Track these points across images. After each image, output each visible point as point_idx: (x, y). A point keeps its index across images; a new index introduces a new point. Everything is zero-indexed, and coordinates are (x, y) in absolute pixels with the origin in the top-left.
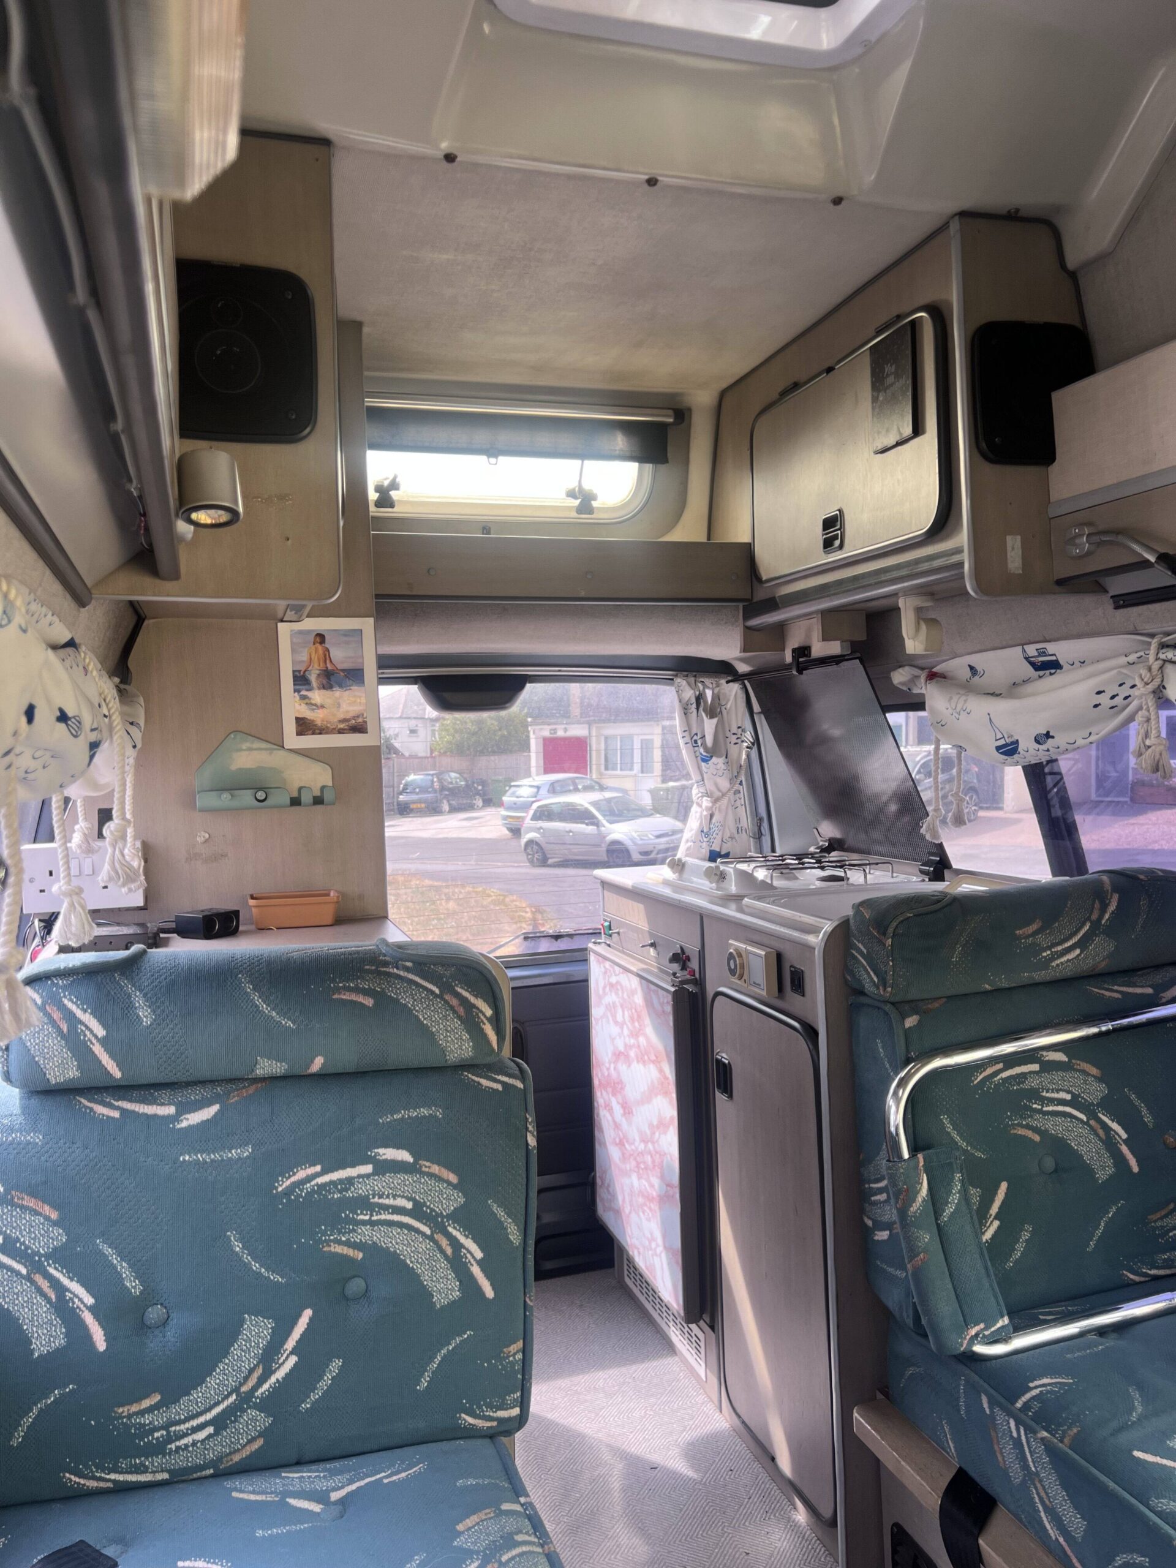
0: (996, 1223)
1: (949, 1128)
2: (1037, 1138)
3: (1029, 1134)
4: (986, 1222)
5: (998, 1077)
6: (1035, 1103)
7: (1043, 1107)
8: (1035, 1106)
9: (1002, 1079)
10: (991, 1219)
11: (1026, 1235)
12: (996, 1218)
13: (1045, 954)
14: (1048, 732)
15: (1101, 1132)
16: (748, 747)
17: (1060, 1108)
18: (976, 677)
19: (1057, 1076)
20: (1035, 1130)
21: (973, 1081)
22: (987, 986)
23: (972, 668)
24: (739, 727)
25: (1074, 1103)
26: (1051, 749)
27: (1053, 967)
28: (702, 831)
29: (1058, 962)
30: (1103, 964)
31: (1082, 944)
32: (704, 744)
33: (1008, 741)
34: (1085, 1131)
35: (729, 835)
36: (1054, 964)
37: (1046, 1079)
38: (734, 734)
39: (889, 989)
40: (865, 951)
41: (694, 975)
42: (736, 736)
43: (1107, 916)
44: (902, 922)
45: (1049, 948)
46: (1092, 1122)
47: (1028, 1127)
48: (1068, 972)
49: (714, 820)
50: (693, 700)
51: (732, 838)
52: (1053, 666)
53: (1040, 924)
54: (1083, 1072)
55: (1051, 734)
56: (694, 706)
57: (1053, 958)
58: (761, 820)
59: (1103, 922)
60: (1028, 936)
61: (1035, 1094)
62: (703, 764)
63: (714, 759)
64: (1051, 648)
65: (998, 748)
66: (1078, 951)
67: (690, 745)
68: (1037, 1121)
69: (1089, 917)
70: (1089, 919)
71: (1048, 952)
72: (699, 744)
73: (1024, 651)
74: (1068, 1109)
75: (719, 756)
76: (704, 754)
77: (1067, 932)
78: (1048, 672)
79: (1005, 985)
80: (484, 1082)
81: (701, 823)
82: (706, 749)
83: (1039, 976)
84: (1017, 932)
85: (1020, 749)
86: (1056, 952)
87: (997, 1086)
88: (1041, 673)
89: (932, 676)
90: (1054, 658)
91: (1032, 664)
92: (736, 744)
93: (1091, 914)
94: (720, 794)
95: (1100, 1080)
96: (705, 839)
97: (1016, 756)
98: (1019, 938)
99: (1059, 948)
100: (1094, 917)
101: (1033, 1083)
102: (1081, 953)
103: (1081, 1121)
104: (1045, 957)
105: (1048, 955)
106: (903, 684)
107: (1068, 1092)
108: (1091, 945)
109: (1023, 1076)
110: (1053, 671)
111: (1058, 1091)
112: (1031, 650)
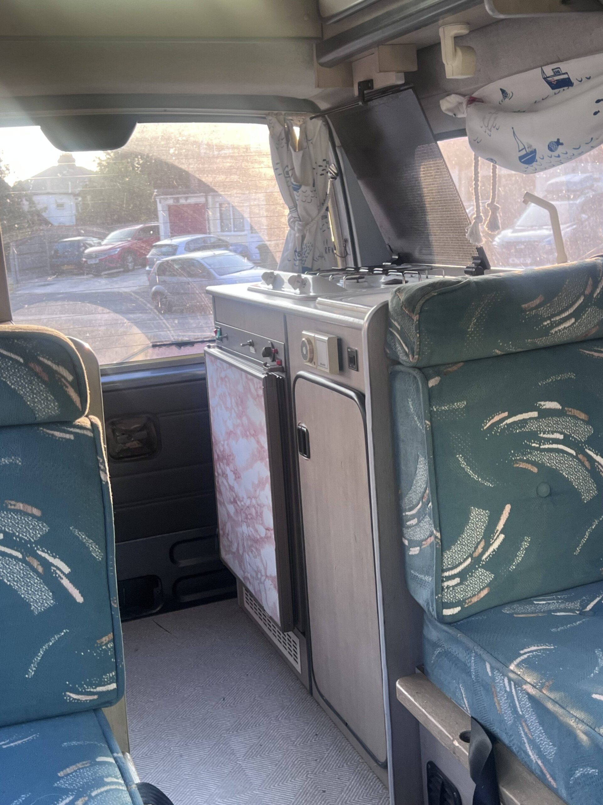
0: (502, 537)
1: (464, 464)
2: (535, 470)
3: (529, 467)
4: (494, 536)
5: (504, 423)
6: (534, 443)
7: (540, 445)
8: (533, 445)
9: (507, 424)
10: (498, 534)
11: (525, 545)
12: (502, 532)
13: (545, 323)
14: (558, 140)
15: (587, 464)
16: (332, 178)
17: (555, 446)
18: (507, 100)
19: (552, 421)
20: (534, 463)
21: (483, 427)
22: (497, 351)
23: (503, 91)
24: (324, 160)
25: (566, 441)
26: (561, 155)
27: (552, 334)
28: (295, 251)
29: (557, 329)
30: (594, 331)
31: (577, 315)
32: (294, 174)
33: (528, 150)
34: (574, 463)
35: (318, 254)
36: (553, 331)
37: (543, 423)
38: (320, 166)
39: (416, 357)
40: (399, 327)
41: (281, 365)
42: (322, 168)
43: (598, 291)
44: (428, 300)
45: (549, 318)
46: (580, 456)
47: (528, 461)
48: (565, 339)
49: (305, 242)
50: (283, 136)
51: (321, 257)
52: (567, 83)
53: (543, 299)
54: (574, 417)
55: (561, 141)
56: (284, 141)
57: (552, 326)
58: (346, 241)
59: (595, 296)
60: (532, 309)
61: (534, 436)
62: (295, 192)
63: (303, 188)
64: (564, 67)
65: (521, 158)
66: (573, 320)
67: (282, 176)
68: (535, 457)
69: (584, 292)
70: (583, 294)
71: (549, 322)
72: (290, 175)
73: (543, 72)
74: (561, 447)
75: (307, 185)
76: (295, 183)
77: (564, 305)
78: (561, 89)
79: (513, 350)
80: (57, 434)
81: (294, 245)
82: (296, 180)
83: (541, 342)
84: (523, 306)
85: (537, 158)
86: (555, 322)
87: (503, 430)
88: (557, 91)
89: (472, 101)
90: (565, 76)
91: (550, 83)
92: (322, 175)
93: (585, 290)
94: (310, 219)
95: (587, 423)
96: (298, 258)
97: (534, 164)
98: (525, 311)
99: (558, 318)
100: (587, 292)
101: (533, 427)
102: (576, 321)
103: (571, 455)
104: (546, 326)
105: (548, 324)
106: (450, 110)
107: (561, 433)
108: (584, 315)
109: (524, 422)
110: (565, 88)
111: (553, 432)
112: (548, 70)
